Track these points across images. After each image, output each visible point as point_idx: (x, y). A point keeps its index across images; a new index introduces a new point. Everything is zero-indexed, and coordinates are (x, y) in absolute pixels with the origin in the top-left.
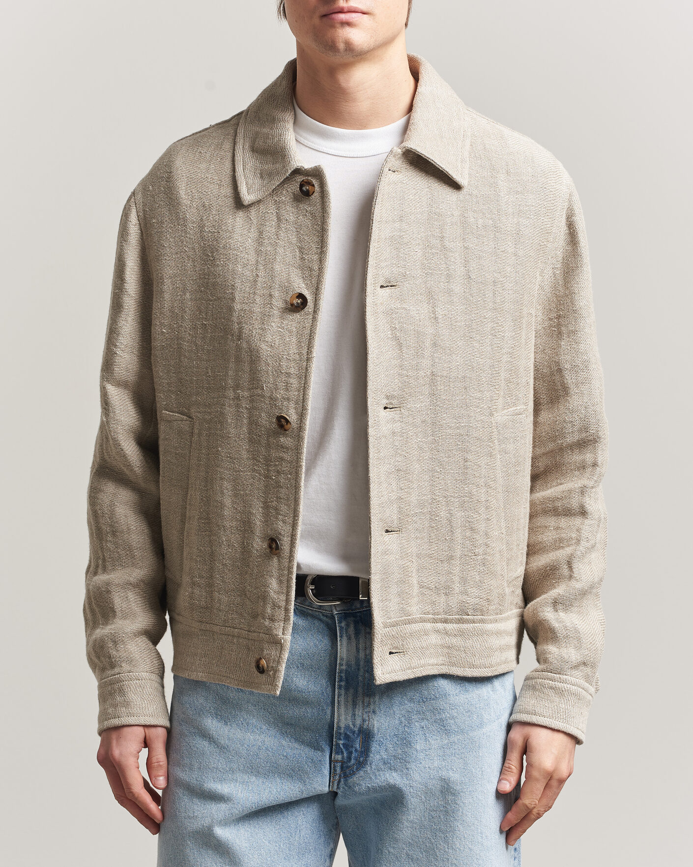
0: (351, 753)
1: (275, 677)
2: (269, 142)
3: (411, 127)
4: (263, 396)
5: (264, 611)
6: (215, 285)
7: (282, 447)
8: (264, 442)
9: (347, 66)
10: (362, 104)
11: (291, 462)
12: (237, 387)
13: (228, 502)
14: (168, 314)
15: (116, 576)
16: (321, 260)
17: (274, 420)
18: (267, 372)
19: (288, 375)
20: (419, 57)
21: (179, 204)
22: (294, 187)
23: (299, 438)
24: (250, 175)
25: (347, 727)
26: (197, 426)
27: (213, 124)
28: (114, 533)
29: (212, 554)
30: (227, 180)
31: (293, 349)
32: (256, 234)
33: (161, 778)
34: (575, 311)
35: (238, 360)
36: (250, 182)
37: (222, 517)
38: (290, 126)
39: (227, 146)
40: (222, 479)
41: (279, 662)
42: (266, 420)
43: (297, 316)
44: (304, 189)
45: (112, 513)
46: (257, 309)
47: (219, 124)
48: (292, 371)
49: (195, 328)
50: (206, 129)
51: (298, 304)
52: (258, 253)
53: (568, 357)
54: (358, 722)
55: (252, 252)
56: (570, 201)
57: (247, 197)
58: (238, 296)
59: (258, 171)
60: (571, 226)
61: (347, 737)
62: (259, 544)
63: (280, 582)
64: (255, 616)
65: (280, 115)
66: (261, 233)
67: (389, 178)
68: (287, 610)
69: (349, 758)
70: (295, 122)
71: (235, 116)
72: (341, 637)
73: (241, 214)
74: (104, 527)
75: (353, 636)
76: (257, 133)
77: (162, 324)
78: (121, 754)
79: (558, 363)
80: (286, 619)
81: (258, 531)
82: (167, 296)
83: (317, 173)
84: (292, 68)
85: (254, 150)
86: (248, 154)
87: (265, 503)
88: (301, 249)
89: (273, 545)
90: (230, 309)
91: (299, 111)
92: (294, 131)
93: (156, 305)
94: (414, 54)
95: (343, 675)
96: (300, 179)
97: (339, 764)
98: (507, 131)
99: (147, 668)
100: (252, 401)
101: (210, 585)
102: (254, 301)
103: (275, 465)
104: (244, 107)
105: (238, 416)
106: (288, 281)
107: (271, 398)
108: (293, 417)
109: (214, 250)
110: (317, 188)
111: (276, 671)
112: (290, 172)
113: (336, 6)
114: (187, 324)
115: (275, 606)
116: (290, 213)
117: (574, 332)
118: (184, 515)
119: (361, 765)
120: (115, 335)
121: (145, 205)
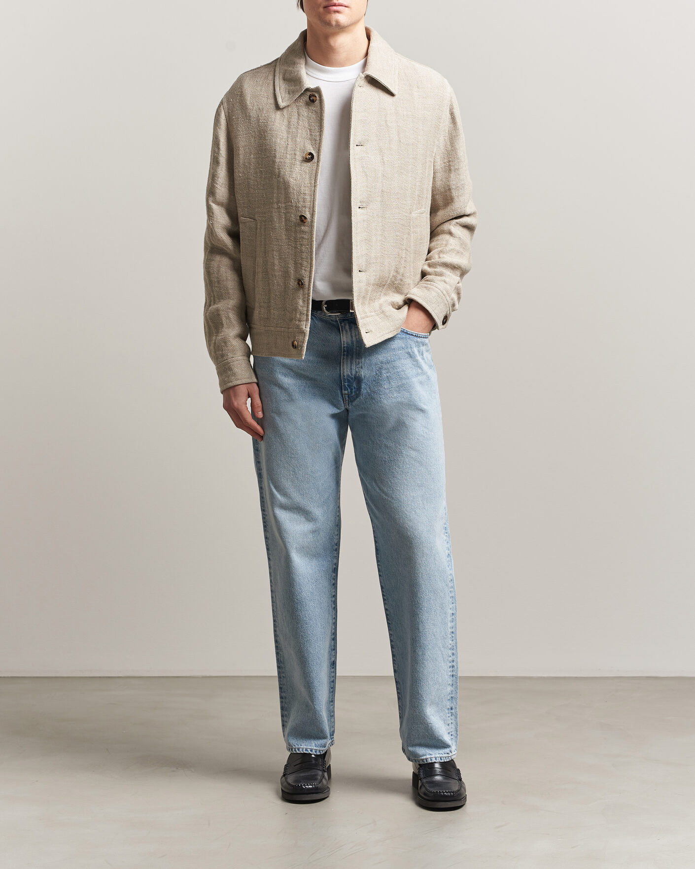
0: (352, 389)
1: (301, 350)
2: (292, 75)
3: (368, 64)
4: (292, 206)
5: (296, 316)
6: (265, 150)
7: (303, 232)
8: (293, 229)
9: (335, 34)
10: (342, 55)
11: (308, 239)
12: (278, 202)
13: (276, 262)
14: (242, 166)
15: (220, 305)
16: (321, 135)
17: (298, 218)
18: (294, 193)
19: (305, 194)
20: (370, 27)
21: (247, 108)
22: (306, 98)
23: (312, 226)
24: (283, 93)
25: (348, 376)
26: (259, 224)
27: (262, 65)
28: (219, 282)
29: (270, 290)
30: (271, 96)
31: (307, 181)
32: (288, 123)
33: (260, 412)
34: (458, 158)
35: (278, 188)
36: (283, 96)
37: (274, 270)
38: (303, 66)
39: (271, 77)
40: (273, 250)
41: (303, 342)
42: (294, 218)
43: (309, 164)
44: (311, 98)
45: (219, 271)
46: (288, 161)
47: (266, 65)
48: (307, 192)
49: (256, 173)
50: (259, 68)
51: (309, 158)
52: (288, 132)
53: (454, 182)
54: (354, 373)
55: (285, 133)
56: (451, 101)
57: (282, 104)
58: (278, 155)
59: (287, 91)
60: (452, 114)
61: (349, 381)
62: (293, 283)
63: (304, 301)
64: (291, 320)
65: (297, 60)
66: (289, 122)
67: (357, 90)
68: (307, 315)
69: (352, 392)
70: (306, 64)
71: (274, 61)
72: (342, 331)
73: (279, 112)
74: (213, 279)
75: (348, 330)
76: (286, 70)
77: (239, 171)
78: (238, 404)
79: (449, 186)
80: (307, 320)
81: (292, 277)
82: (241, 157)
83: (318, 90)
84: (304, 35)
85: (284, 79)
86: (282, 82)
87: (295, 261)
88: (310, 130)
89: (300, 283)
90: (274, 162)
91: (308, 58)
92: (305, 68)
93: (236, 162)
94: (368, 26)
95: (345, 349)
96: (309, 93)
97: (347, 396)
98: (417, 65)
99: (241, 354)
100: (286, 209)
101: (269, 307)
102: (286, 157)
103: (300, 241)
104: (279, 56)
105: (280, 217)
106: (304, 146)
107: (296, 207)
108: (308, 216)
109: (265, 131)
110: (318, 98)
111: (302, 347)
112: (304, 90)
113: (332, 2)
114: (252, 171)
115: (301, 313)
116: (304, 111)
117: (458, 169)
118: (254, 272)
119: (358, 395)
120: (216, 178)
121: (228, 109)
